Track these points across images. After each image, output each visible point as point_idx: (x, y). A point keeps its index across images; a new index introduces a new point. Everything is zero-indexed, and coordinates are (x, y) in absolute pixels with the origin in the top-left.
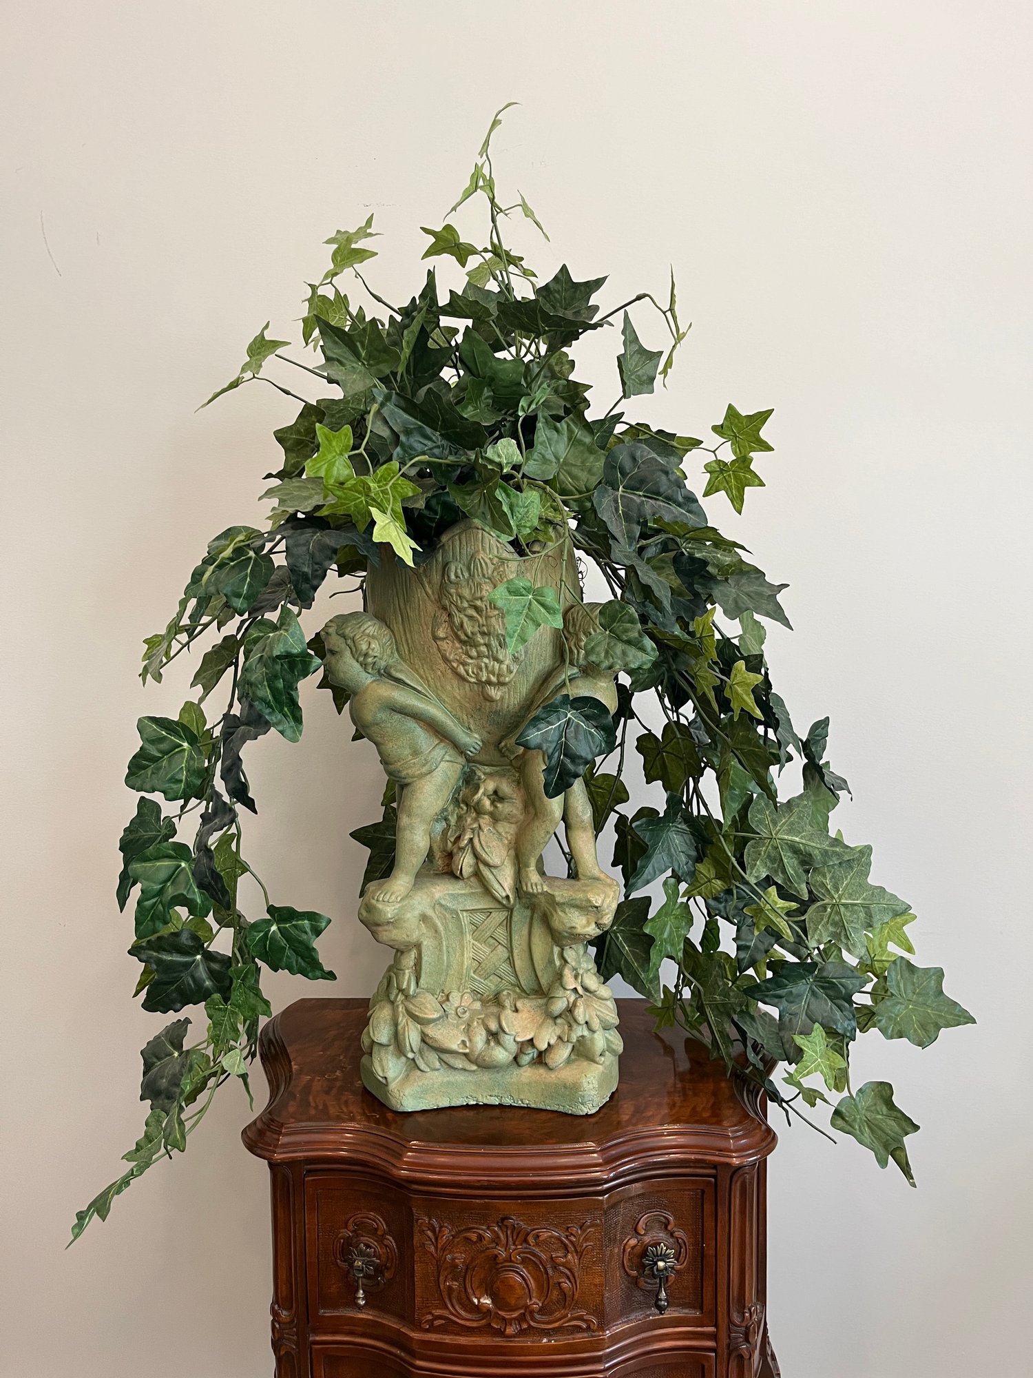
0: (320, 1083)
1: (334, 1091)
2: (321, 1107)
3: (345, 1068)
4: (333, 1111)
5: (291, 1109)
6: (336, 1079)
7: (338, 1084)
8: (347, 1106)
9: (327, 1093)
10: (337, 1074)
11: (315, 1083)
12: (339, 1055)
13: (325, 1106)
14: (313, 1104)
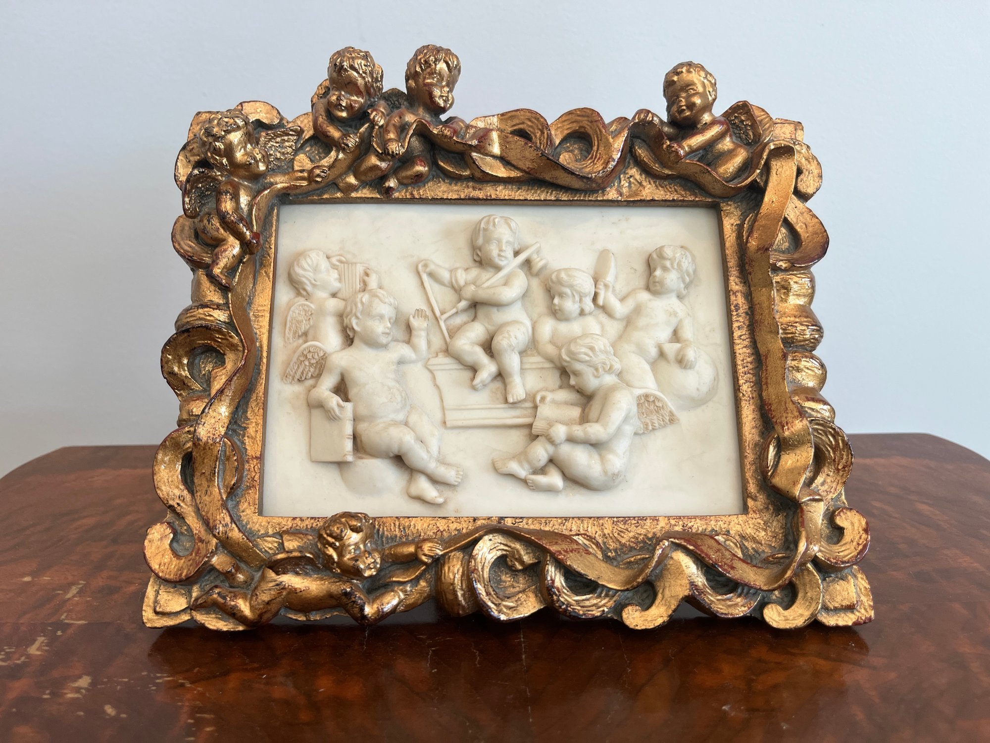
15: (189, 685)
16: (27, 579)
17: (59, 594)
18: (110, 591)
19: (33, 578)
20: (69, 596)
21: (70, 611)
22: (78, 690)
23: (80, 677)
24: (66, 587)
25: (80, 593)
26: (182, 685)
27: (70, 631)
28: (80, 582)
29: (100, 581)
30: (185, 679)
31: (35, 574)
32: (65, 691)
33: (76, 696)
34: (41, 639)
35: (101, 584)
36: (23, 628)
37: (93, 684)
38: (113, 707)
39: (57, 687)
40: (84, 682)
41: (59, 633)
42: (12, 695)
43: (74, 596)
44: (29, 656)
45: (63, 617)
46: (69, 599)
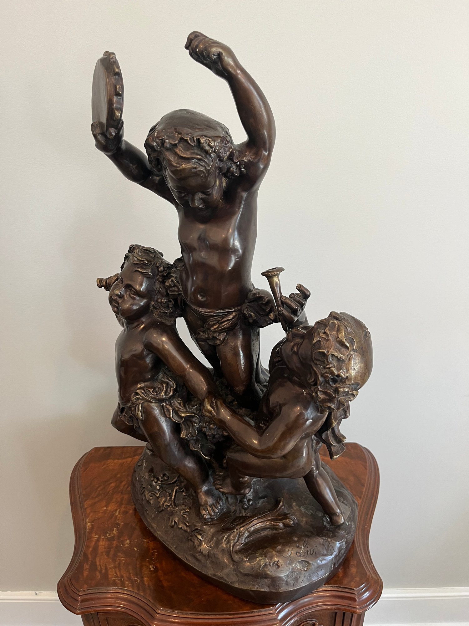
0: (104, 542)
1: (112, 552)
2: (103, 571)
3: (119, 525)
4: (111, 574)
5: (85, 573)
6: (112, 539)
7: (115, 543)
8: (120, 570)
9: (108, 554)
10: (114, 532)
11: (101, 543)
12: (116, 510)
13: (106, 569)
14: (99, 568)
15: (150, 542)
16: (105, 508)
17: (114, 514)
18: (126, 512)
19: (106, 507)
20: (117, 514)
21: (118, 519)
22: (127, 544)
23: (127, 540)
24: (116, 511)
25: (119, 513)
26: (149, 542)
27: (121, 526)
28: (118, 509)
29: (122, 509)
30: (149, 540)
31: (106, 506)
32: (125, 544)
33: (128, 545)
34: (115, 529)
35: (123, 510)
36: (110, 525)
37: (130, 542)
38: (136, 548)
39: (123, 542)
40: (128, 541)
41: (119, 527)
42: (114, 545)
43: (118, 514)
44: (114, 534)
45: (118, 521)
46: (117, 515)
